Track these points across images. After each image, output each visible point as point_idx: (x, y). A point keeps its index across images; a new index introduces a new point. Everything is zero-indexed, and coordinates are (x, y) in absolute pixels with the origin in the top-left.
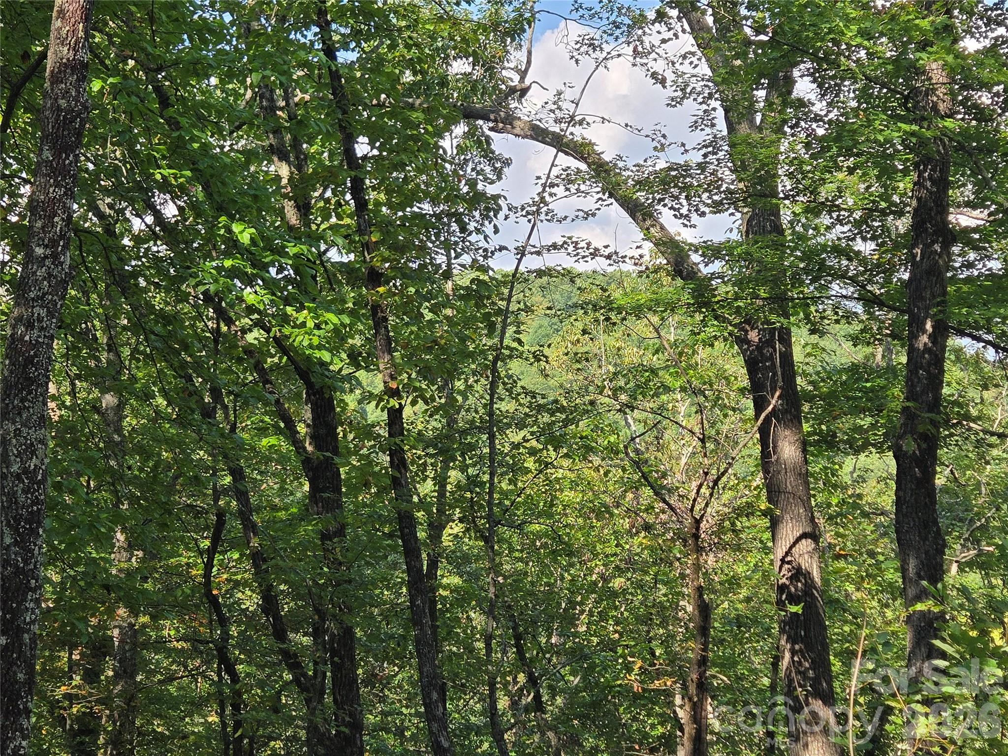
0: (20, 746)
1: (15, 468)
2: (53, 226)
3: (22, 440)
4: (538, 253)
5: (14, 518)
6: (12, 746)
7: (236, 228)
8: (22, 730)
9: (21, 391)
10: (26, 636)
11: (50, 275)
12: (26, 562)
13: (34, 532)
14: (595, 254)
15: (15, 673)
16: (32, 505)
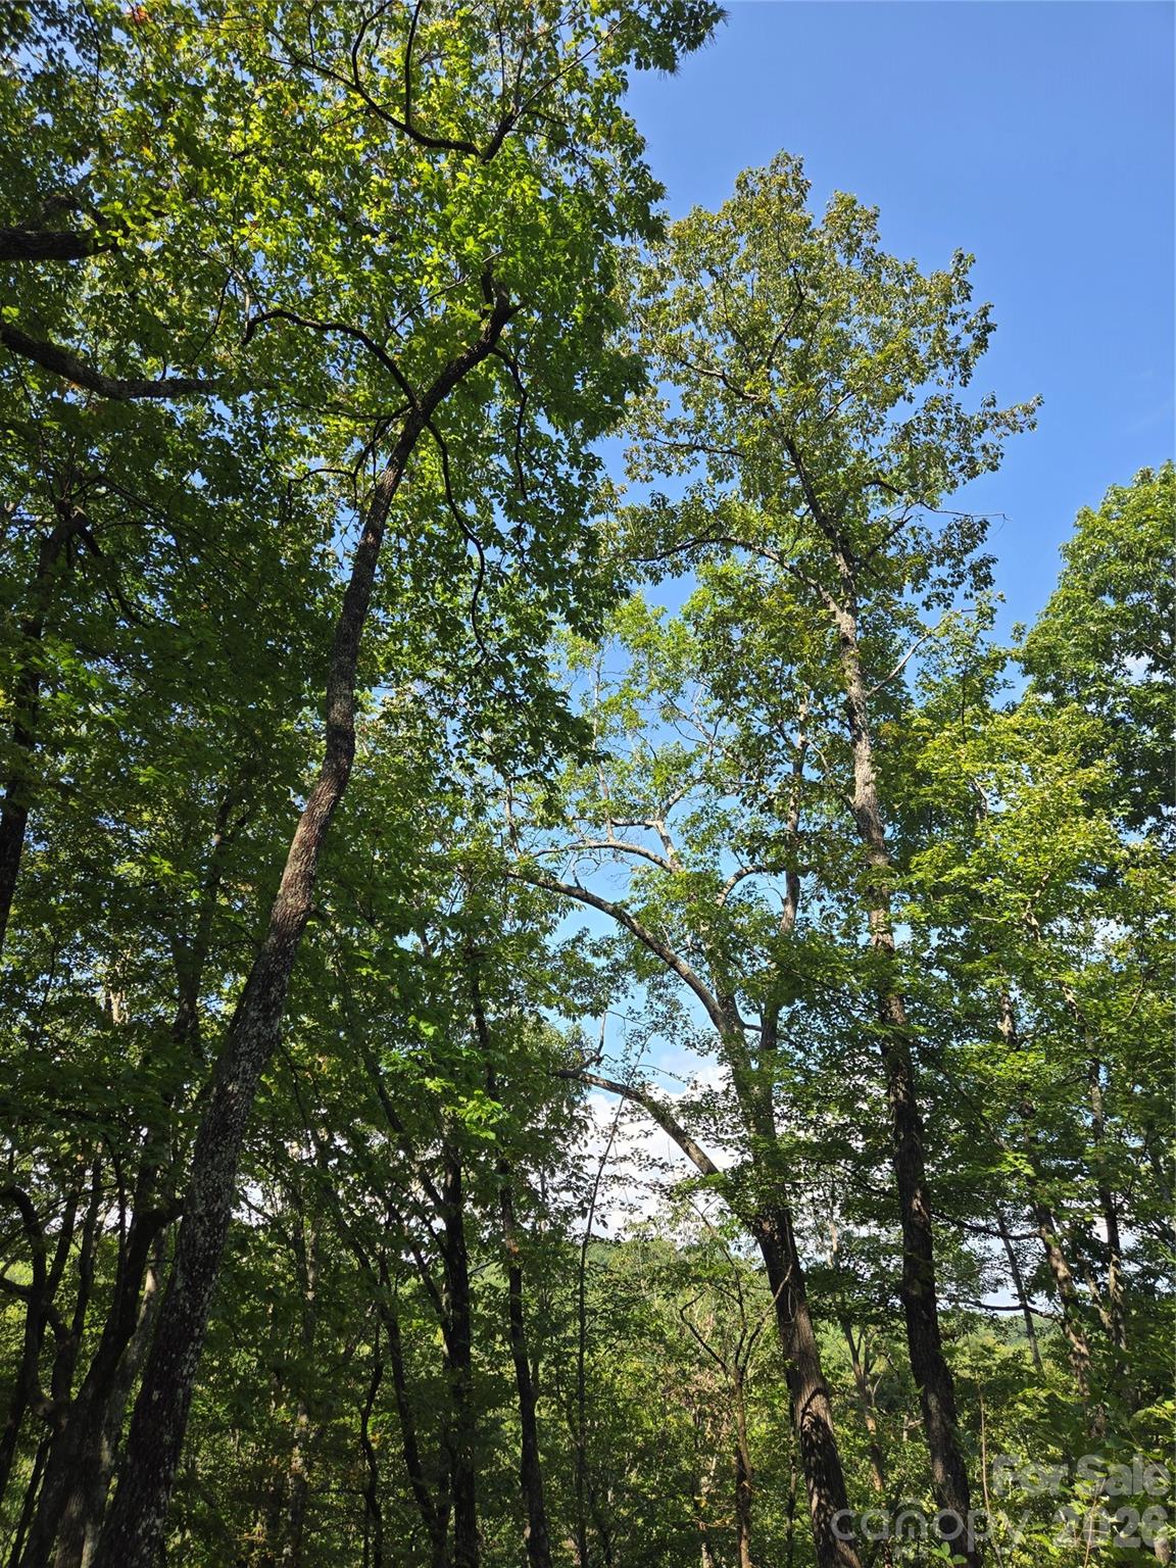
0: (153, 1526)
1: (200, 1210)
2: (269, 994)
3: (210, 1183)
4: (614, 1163)
5: (190, 1261)
6: (144, 1525)
7: (422, 1025)
8: (158, 1506)
9: (216, 1136)
10: (180, 1391)
11: (260, 1034)
12: (193, 1309)
13: (207, 1278)
14: (653, 1164)
15: (162, 1434)
16: (210, 1248)
